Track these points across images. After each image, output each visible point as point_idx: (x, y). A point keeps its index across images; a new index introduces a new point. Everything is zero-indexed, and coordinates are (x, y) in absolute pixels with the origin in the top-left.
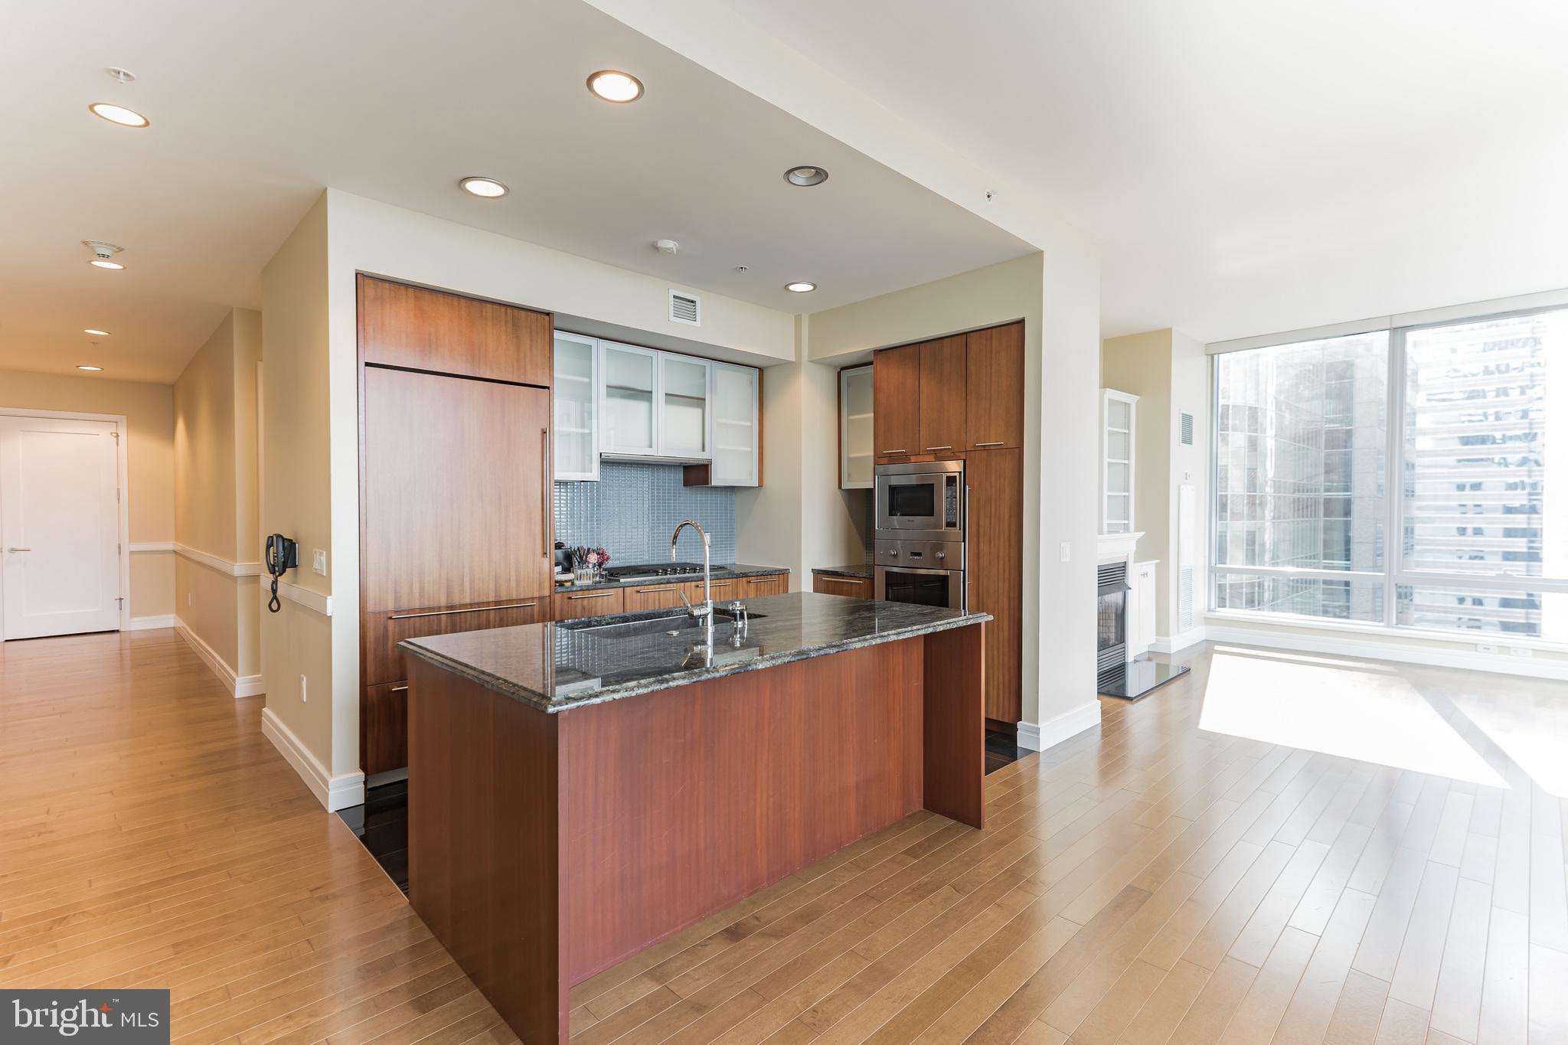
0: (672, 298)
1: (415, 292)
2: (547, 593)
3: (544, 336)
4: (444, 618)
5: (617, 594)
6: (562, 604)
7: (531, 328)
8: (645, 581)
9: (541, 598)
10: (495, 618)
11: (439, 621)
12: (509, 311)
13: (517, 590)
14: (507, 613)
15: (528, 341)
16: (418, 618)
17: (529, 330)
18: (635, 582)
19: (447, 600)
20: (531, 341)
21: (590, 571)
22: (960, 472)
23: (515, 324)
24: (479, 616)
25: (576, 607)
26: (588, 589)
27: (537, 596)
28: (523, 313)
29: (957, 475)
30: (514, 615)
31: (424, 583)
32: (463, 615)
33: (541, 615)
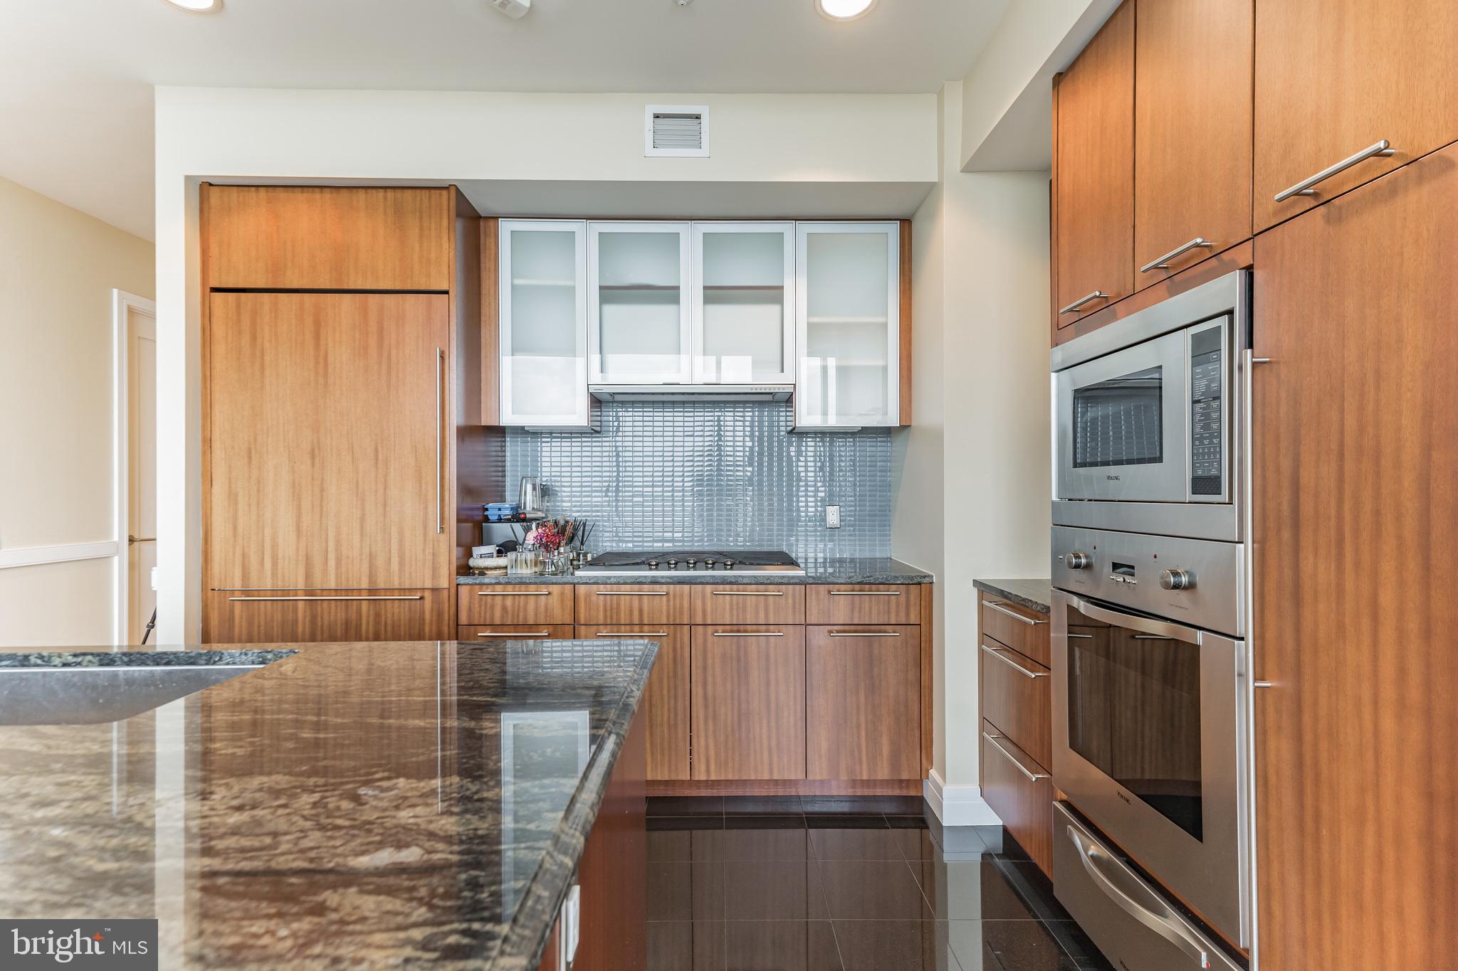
0: (649, 120)
1: (267, 192)
2: (444, 583)
3: (441, 219)
4: (301, 604)
5: (562, 594)
6: (470, 603)
7: (421, 212)
8: (609, 578)
9: (435, 590)
10: (369, 611)
11: (295, 611)
12: (390, 194)
13: (400, 578)
14: (386, 607)
15: (417, 231)
16: (269, 602)
17: (418, 214)
18: (589, 578)
19: (306, 584)
20: (421, 229)
21: (530, 556)
22: (1230, 312)
23: (398, 211)
24: (347, 607)
25: (493, 607)
26: (522, 582)
27: (430, 587)
28: (409, 193)
29: (1223, 322)
30: (396, 611)
31: (277, 559)
32: (325, 604)
33: (435, 613)
